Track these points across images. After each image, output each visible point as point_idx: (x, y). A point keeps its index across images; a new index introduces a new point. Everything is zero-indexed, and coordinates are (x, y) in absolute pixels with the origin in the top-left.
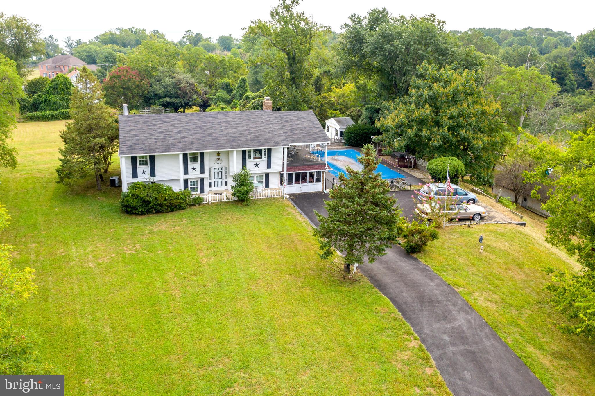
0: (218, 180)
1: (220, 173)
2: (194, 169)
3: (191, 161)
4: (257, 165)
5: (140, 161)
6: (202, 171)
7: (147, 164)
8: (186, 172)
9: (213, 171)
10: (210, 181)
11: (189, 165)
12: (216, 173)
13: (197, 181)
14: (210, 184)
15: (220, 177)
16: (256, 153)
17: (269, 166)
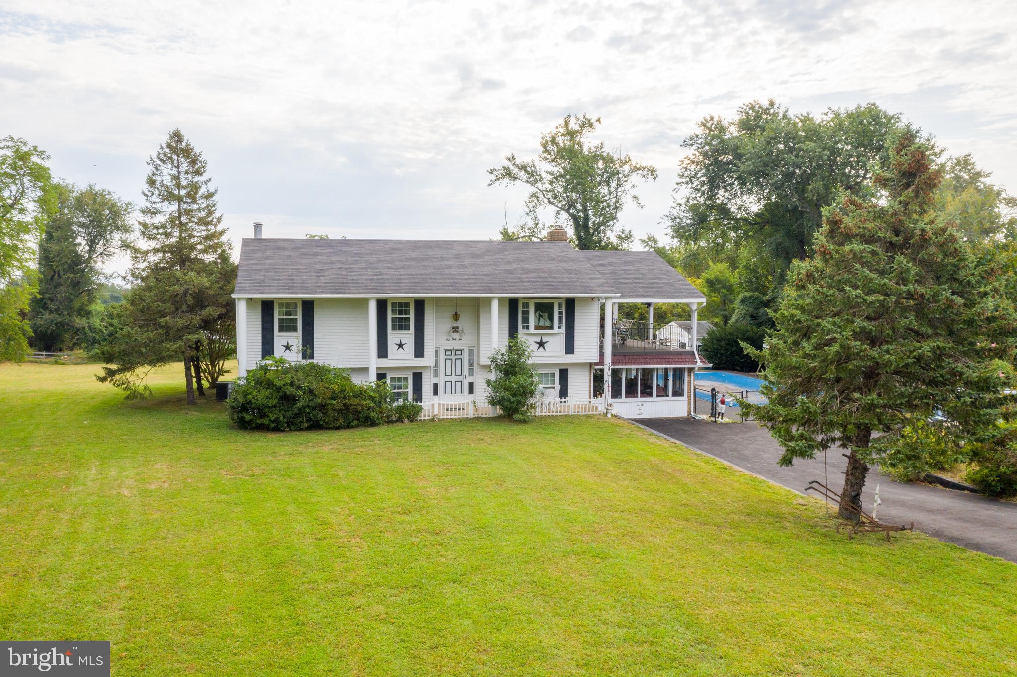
0: (453, 378)
1: (458, 362)
2: (401, 346)
3: (394, 328)
4: (541, 344)
5: (281, 321)
6: (419, 352)
7: (295, 329)
8: (383, 352)
9: (442, 357)
10: (435, 380)
11: (390, 337)
12: (449, 362)
13: (406, 379)
14: (436, 387)
15: (459, 372)
16: (540, 316)
17: (569, 348)
